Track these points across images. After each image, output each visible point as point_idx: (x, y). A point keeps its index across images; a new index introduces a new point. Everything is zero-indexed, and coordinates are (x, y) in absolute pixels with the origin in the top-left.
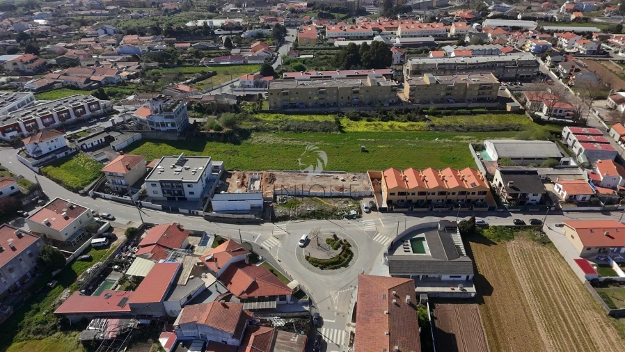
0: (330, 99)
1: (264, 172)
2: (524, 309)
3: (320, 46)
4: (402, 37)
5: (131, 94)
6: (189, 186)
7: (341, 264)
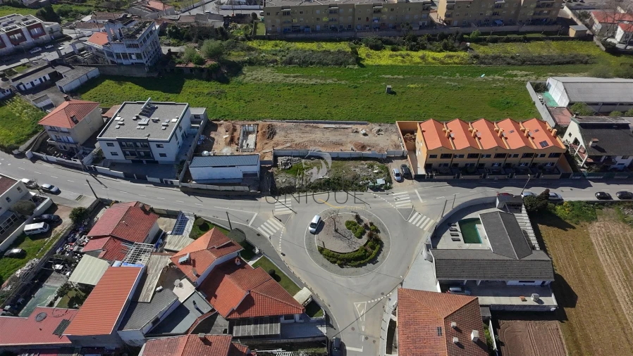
0: (343, 20)
1: (260, 122)
2: (623, 329)
5: (87, 14)
6: (158, 146)
7: (367, 260)
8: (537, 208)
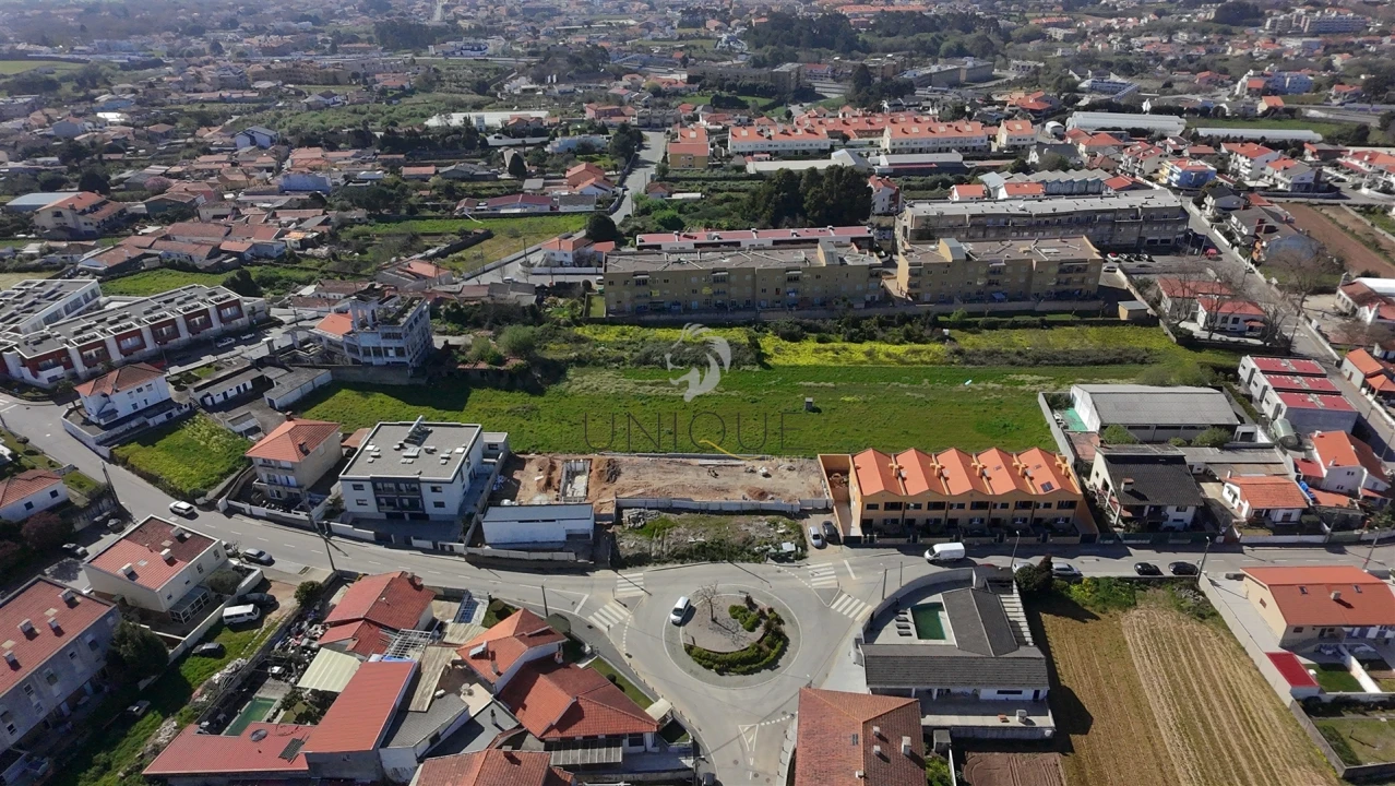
0: (736, 293)
1: (595, 456)
2: (1160, 765)
3: (715, 171)
4: (894, 152)
5: (307, 283)
6: (434, 490)
7: (761, 664)
8: (1035, 586)
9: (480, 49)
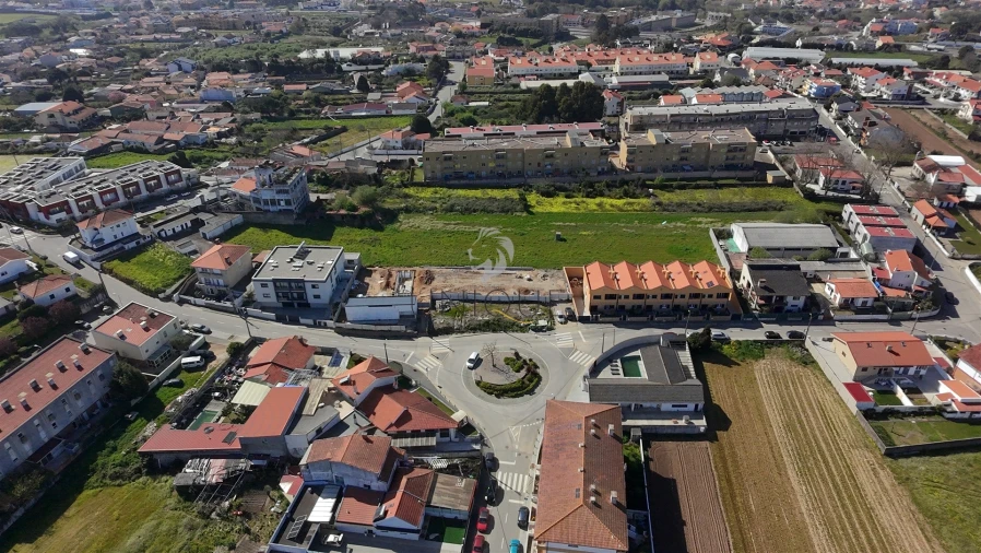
0: (512, 165)
1: (417, 268)
2: (772, 448)
3: (499, 87)
4: (622, 74)
5: (224, 160)
6: (314, 287)
7: (524, 391)
8: (700, 345)
9: (334, 5)
